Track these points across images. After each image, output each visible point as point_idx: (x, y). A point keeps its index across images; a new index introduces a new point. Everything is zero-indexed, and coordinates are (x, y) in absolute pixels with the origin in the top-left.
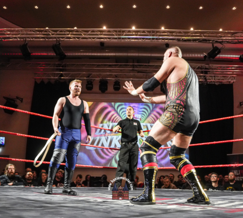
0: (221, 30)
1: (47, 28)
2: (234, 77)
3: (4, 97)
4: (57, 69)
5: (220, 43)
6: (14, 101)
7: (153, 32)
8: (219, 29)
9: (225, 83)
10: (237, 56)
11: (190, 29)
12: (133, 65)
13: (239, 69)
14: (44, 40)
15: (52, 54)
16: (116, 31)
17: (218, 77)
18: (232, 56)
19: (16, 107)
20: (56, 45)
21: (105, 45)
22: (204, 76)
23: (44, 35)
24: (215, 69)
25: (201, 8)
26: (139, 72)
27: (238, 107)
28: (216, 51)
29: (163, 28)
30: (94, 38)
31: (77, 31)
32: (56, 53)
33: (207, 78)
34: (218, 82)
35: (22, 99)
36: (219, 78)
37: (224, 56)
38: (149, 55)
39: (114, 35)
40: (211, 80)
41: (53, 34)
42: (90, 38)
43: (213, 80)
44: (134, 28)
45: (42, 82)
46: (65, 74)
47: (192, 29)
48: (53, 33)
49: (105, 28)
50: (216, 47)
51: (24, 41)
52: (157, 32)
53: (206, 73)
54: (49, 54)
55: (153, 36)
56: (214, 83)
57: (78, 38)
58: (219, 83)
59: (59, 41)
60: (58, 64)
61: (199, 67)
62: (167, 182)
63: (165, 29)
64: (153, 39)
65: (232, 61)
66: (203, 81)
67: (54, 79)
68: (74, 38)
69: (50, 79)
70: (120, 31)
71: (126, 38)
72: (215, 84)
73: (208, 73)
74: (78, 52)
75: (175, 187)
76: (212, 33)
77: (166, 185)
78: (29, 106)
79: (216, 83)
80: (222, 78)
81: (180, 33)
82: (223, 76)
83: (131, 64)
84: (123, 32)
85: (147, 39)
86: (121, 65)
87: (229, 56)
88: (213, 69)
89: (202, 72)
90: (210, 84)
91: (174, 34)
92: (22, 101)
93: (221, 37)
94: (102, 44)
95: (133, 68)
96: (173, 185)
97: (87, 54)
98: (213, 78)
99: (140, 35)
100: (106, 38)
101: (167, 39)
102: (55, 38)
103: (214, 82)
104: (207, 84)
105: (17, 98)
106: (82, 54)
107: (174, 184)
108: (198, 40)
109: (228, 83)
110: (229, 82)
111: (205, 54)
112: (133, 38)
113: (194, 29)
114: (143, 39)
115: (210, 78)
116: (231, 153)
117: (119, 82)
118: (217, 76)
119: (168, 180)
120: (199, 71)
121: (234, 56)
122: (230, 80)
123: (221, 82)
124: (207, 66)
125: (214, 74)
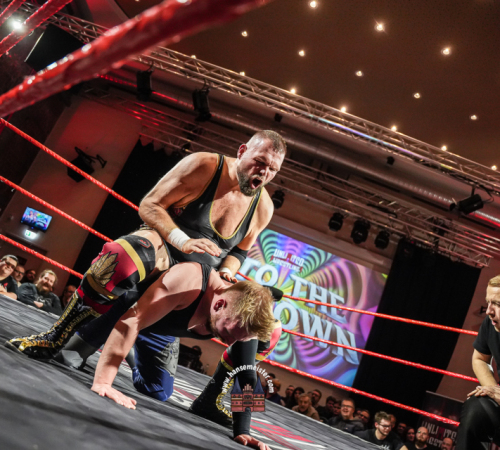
0: (494, 168)
1: (194, 57)
2: (488, 259)
3: (76, 148)
4: (184, 133)
5: (489, 191)
6: (91, 161)
7: (378, 130)
8: (490, 166)
9: (468, 264)
11: (440, 146)
12: (319, 173)
14: (183, 75)
15: (185, 104)
16: (313, 105)
17: (461, 247)
19: (90, 172)
20: (200, 92)
21: (283, 120)
22: (437, 238)
23: (186, 66)
24: (459, 232)
25: (474, 117)
26: (324, 188)
27: (475, 314)
28: (474, 202)
29: (394, 129)
30: (270, 103)
31: (245, 81)
32: (195, 105)
33: (440, 243)
34: (456, 256)
35: (105, 162)
36: (460, 250)
37: (483, 214)
38: (354, 166)
39: (306, 110)
40: (446, 250)
41: (202, 72)
42: (264, 101)
43: (449, 251)
44: (343, 110)
45: (151, 146)
46: (195, 146)
47: (444, 148)
48: (204, 69)
49: (293, 91)
50: (477, 195)
51: (148, 65)
52: (384, 132)
53: (441, 233)
54: (181, 102)
55: (375, 136)
56: (448, 256)
57: (243, 93)
58: (456, 259)
59: (209, 87)
60: (190, 125)
61: (433, 218)
62: (305, 402)
63: (399, 130)
64: (373, 141)
65: (494, 229)
66: (431, 246)
67: (173, 148)
68: (237, 91)
69: (166, 145)
70: (319, 108)
71: (325, 124)
72: (449, 259)
73: (445, 234)
74: (231, 117)
75: (317, 415)
76: (480, 169)
77: (303, 407)
78: (112, 179)
79: (452, 258)
80: (466, 252)
81: (424, 148)
82: (469, 250)
83: (316, 170)
84: (326, 110)
85: (362, 137)
86: (297, 165)
87: (492, 218)
88: (455, 231)
89: (434, 230)
90: (440, 255)
91: (412, 146)
92: (103, 166)
93: (491, 180)
94: (278, 117)
95: (318, 178)
96: (313, 410)
97: (246, 125)
98: (451, 246)
99: (352, 127)
100: (291, 111)
101: (397, 151)
102: (204, 79)
103: (449, 254)
104: (436, 254)
105: (98, 157)
106: (237, 122)
107: (316, 409)
108: (450, 171)
109: (474, 265)
110: (476, 264)
111: (454, 201)
112: (337, 128)
113: (449, 150)
114: (356, 135)
115: (446, 245)
116: (435, 392)
117: (283, 194)
118: (458, 246)
119: (307, 398)
120: (430, 226)
122: (478, 261)
123: (462, 259)
124: (447, 222)
125: (454, 240)
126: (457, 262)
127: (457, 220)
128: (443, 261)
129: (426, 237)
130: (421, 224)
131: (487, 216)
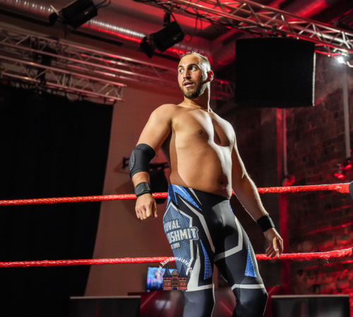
2: (120, 89)
9: (94, 100)
10: (134, 33)
13: (136, 71)
17: (79, 79)
18: (122, 30)
22: (40, 70)
24: (72, 56)
27: (117, 170)
28: (85, 9)
33: (48, 76)
34: (75, 93)
36: (78, 83)
37: (101, 24)
40: (58, 85)
43: (63, 86)
53: (47, 60)
56: (63, 94)
58: (77, 97)
61: (29, 39)
65: (119, 44)
66: (34, 84)
72: (65, 98)
73: (53, 62)
79: (68, 96)
80: (88, 85)
82: (91, 81)
87: (115, 28)
88: (66, 54)
89: (35, 58)
90: (51, 95)
98: (64, 79)
103: (64, 90)
104: (45, 93)
109: (102, 102)
110: (105, 99)
111: (54, 9)
115: (56, 78)
116: (83, 295)
118: (74, 77)
120: (27, 52)
121: (128, 32)
122: (107, 95)
123: (84, 96)
124: (52, 42)
125: (67, 69)
126: (78, 100)
127: (65, 37)
128: (57, 102)
129: (26, 71)
130: (12, 51)
131: (108, 26)
